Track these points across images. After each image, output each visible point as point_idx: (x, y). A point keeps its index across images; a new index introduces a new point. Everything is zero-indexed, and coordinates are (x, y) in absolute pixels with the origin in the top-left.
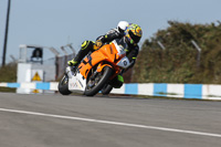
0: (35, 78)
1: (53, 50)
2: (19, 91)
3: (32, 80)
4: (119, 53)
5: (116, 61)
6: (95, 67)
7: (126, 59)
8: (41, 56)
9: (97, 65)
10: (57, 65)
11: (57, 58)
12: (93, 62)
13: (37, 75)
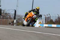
0: (40, 23)
1: (45, 15)
2: (35, 27)
3: (39, 24)
4: (33, 15)
5: (32, 16)
6: (28, 19)
7: (35, 15)
8: (41, 17)
9: (28, 18)
10: (46, 19)
11: (46, 18)
12: (27, 18)
13: (40, 22)
